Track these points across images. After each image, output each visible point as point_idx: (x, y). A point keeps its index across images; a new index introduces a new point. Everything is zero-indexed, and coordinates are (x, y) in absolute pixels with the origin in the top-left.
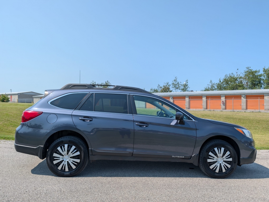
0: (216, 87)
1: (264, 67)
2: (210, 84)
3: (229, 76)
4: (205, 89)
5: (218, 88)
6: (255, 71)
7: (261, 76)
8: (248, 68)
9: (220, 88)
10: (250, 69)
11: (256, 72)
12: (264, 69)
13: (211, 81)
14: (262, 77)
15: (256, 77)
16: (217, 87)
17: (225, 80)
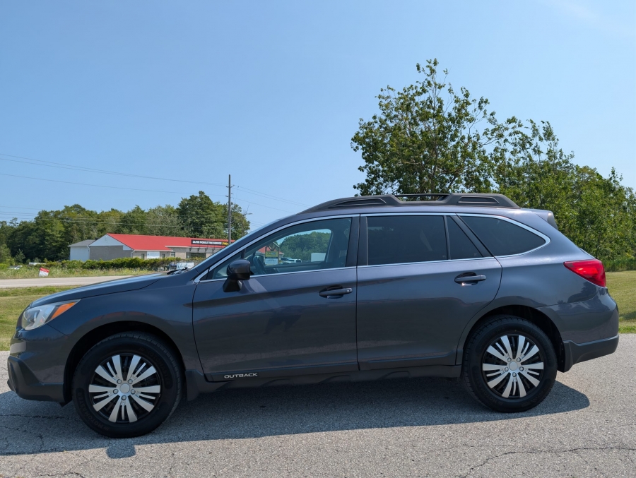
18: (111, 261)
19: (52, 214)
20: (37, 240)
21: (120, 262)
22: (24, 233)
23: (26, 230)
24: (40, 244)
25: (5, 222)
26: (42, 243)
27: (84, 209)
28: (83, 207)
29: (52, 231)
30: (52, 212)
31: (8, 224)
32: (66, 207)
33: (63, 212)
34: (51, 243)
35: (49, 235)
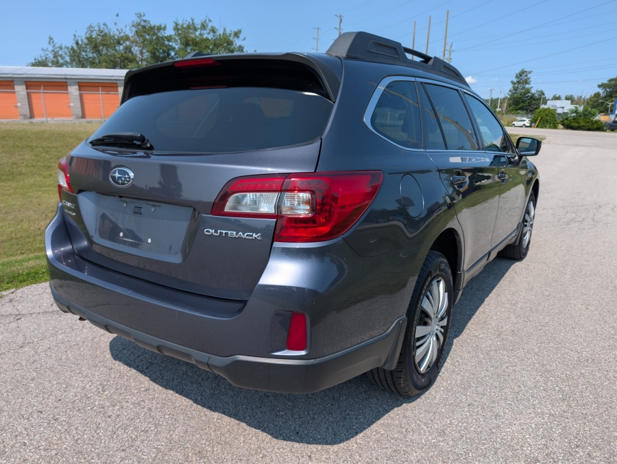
0: (68, 59)
1: (176, 21)
2: (50, 48)
3: (97, 28)
4: (34, 61)
5: (72, 60)
6: (157, 26)
7: (169, 39)
8: (139, 16)
9: (78, 60)
10: (145, 18)
11: (159, 28)
12: (177, 25)
13: (51, 39)
14: (173, 44)
15: (160, 41)
16: (71, 56)
17: (90, 39)
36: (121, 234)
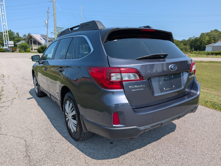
18: (216, 52)
19: (206, 34)
20: (199, 44)
21: (219, 52)
22: (195, 41)
23: (196, 40)
24: (200, 45)
25: (191, 38)
26: (201, 45)
27: (218, 31)
28: (218, 30)
29: (204, 40)
30: (206, 33)
31: (192, 38)
32: (211, 31)
33: (210, 33)
34: (204, 44)
35: (203, 42)
36: (164, 88)
